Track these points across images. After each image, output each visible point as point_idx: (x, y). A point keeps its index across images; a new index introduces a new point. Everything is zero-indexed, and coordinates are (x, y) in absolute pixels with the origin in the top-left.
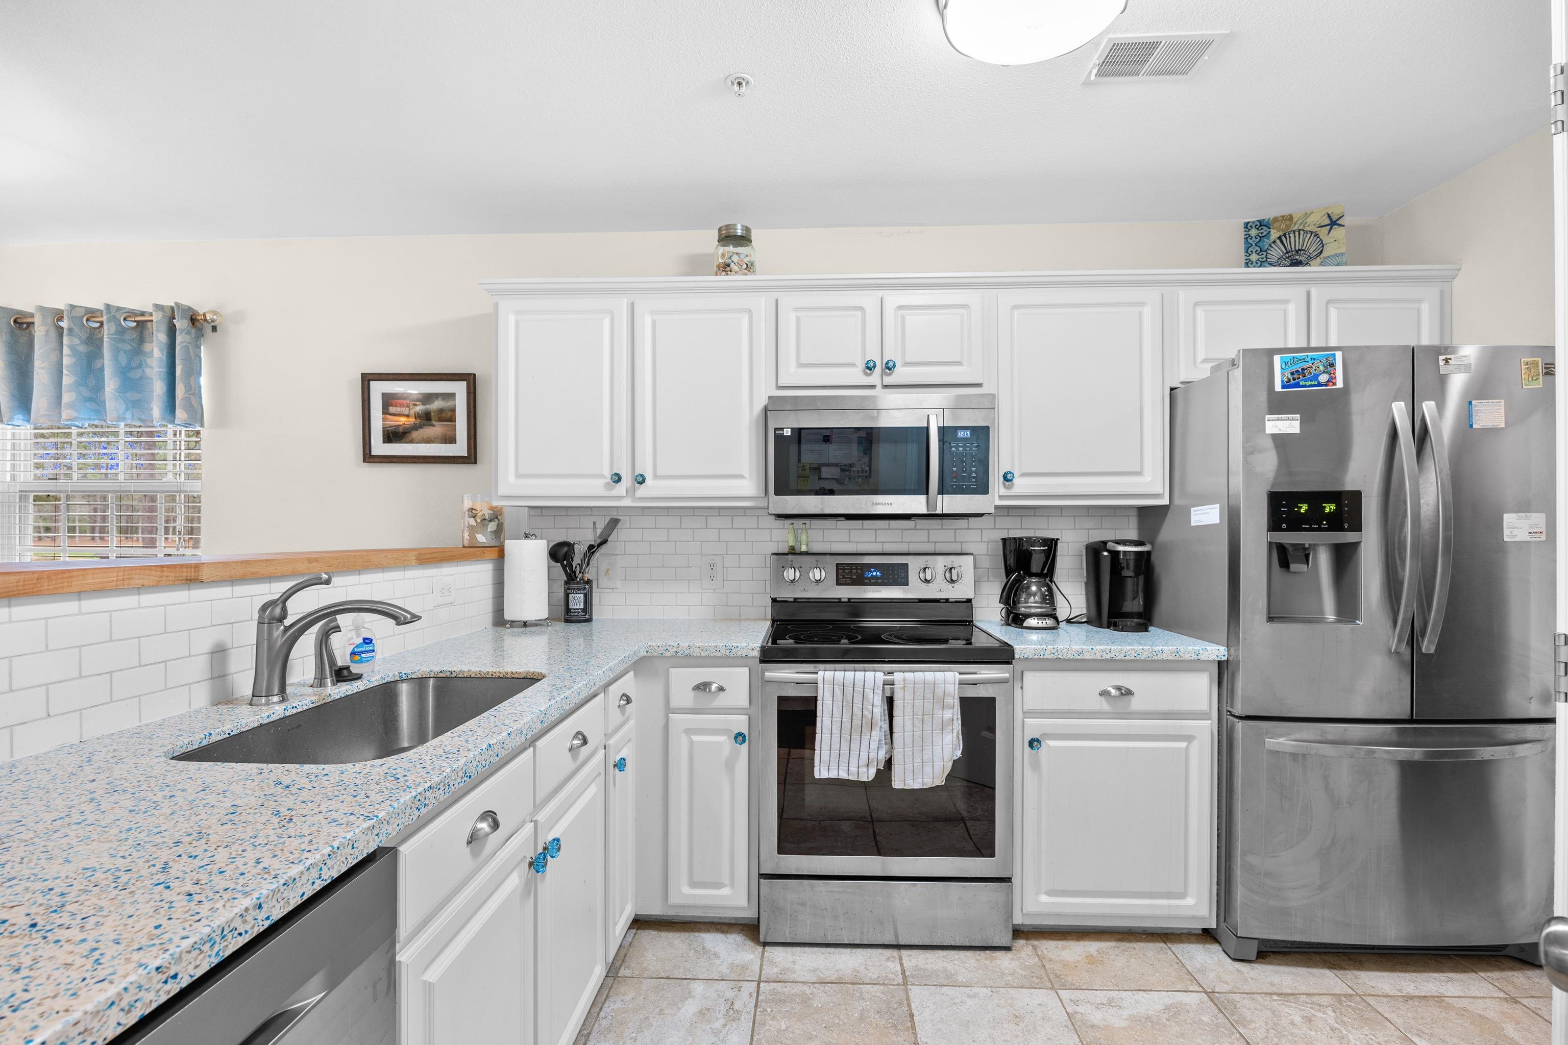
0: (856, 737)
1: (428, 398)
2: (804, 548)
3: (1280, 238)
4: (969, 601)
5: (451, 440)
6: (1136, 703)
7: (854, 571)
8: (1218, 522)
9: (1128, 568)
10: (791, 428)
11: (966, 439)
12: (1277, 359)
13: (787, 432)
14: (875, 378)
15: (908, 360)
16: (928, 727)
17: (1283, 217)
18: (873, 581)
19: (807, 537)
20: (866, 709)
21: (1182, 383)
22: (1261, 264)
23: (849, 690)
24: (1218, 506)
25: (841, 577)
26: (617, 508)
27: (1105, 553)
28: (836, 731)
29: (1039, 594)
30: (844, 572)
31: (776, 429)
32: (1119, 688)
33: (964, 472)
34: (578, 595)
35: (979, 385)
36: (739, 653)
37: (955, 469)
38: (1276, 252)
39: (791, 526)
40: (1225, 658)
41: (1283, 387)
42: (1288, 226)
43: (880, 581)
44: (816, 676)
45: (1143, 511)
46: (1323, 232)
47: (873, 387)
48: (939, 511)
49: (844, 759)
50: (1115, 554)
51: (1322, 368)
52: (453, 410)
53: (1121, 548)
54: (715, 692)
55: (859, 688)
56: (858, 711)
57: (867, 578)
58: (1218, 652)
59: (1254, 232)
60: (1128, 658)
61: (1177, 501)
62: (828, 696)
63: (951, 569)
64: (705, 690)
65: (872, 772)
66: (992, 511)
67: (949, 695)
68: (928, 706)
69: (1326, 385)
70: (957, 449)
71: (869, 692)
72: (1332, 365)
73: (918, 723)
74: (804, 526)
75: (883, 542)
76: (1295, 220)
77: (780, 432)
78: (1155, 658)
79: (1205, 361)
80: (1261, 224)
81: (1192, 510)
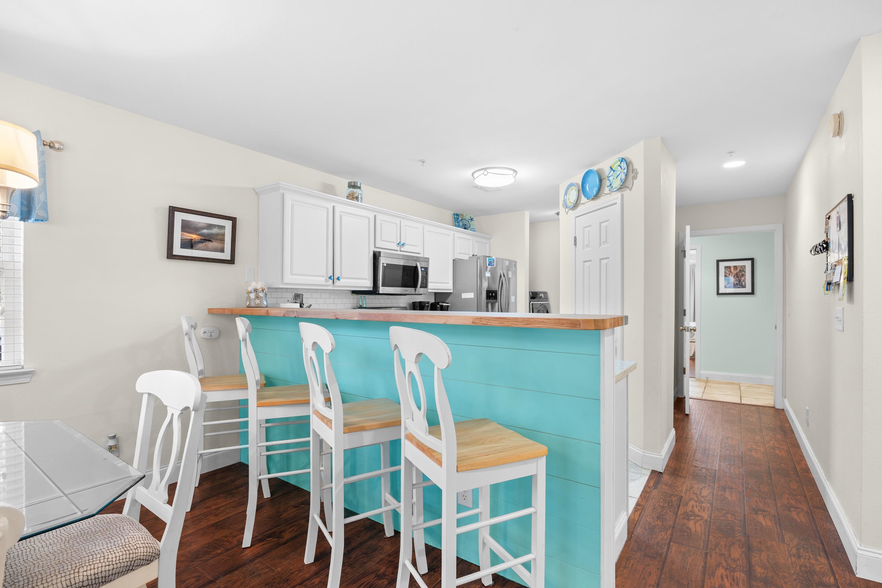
1: (210, 226)
2: (365, 306)
3: (461, 220)
5: (222, 251)
8: (473, 297)
10: (387, 264)
11: (423, 271)
12: (487, 258)
13: (385, 265)
14: (399, 248)
15: (406, 243)
17: (461, 214)
19: (366, 302)
22: (458, 226)
24: (471, 293)
26: (297, 289)
31: (383, 263)
33: (424, 281)
35: (419, 254)
37: (422, 281)
38: (461, 224)
41: (488, 265)
46: (470, 221)
52: (223, 235)
53: (443, 304)
61: (455, 292)
66: (427, 293)
69: (493, 266)
70: (423, 274)
72: (494, 261)
74: (364, 297)
76: (464, 216)
79: (459, 253)
80: (457, 215)
81: (462, 294)
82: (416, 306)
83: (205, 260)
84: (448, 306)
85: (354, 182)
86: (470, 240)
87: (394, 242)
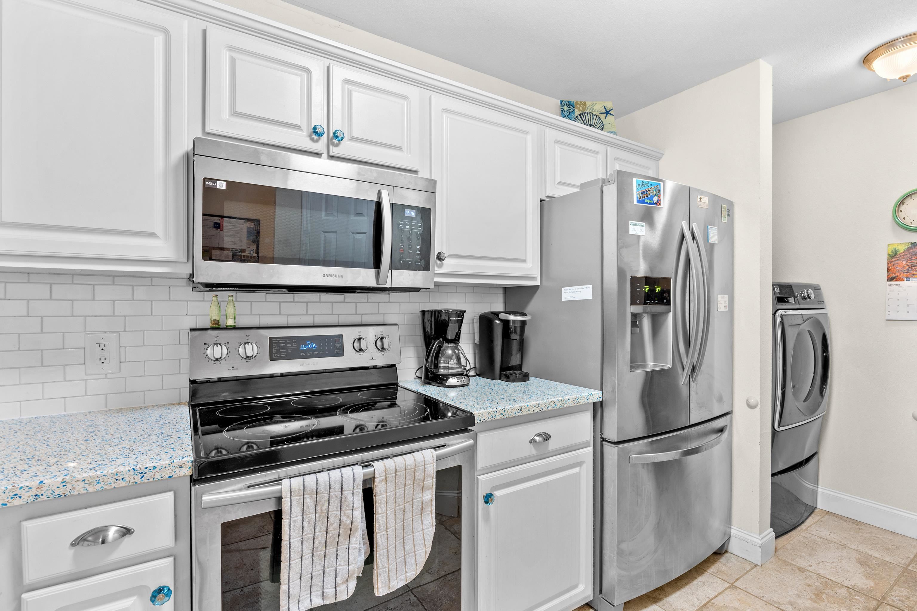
0: (331, 550)
2: (230, 322)
3: (580, 115)
4: (393, 366)
6: (552, 445)
7: (289, 345)
8: (591, 297)
9: (515, 332)
11: (412, 218)
12: (635, 180)
14: (320, 146)
15: (354, 135)
16: (408, 515)
17: (581, 102)
18: (309, 354)
19: (235, 310)
20: (346, 515)
21: (548, 197)
23: (323, 498)
24: (591, 286)
25: (275, 351)
27: (497, 322)
28: (307, 551)
29: (454, 357)
30: (278, 346)
31: (205, 179)
32: (539, 435)
33: (410, 248)
35: (413, 171)
36: (158, 476)
37: (402, 245)
39: (215, 298)
40: (601, 400)
41: (638, 202)
42: (584, 109)
43: (316, 353)
44: (279, 487)
46: (603, 116)
47: (318, 155)
48: (388, 285)
49: (317, 581)
50: (506, 323)
51: (655, 192)
53: (512, 318)
54: (115, 538)
55: (336, 493)
56: (334, 520)
57: (303, 351)
58: (596, 395)
59: (566, 108)
60: (550, 409)
61: (545, 283)
62: (297, 510)
63: (382, 338)
64: (96, 540)
65: (353, 585)
66: (433, 286)
67: (429, 476)
68: (409, 492)
69: (656, 204)
70: (405, 227)
71: (348, 494)
72: (659, 191)
73: (400, 515)
74: (230, 298)
75: (314, 315)
76: (587, 106)
77: (211, 184)
78: (565, 406)
79: (560, 183)
80: (569, 104)
81: (563, 289)
82: (426, 320)
84: (524, 323)
86: (597, 153)
87: (297, 127)
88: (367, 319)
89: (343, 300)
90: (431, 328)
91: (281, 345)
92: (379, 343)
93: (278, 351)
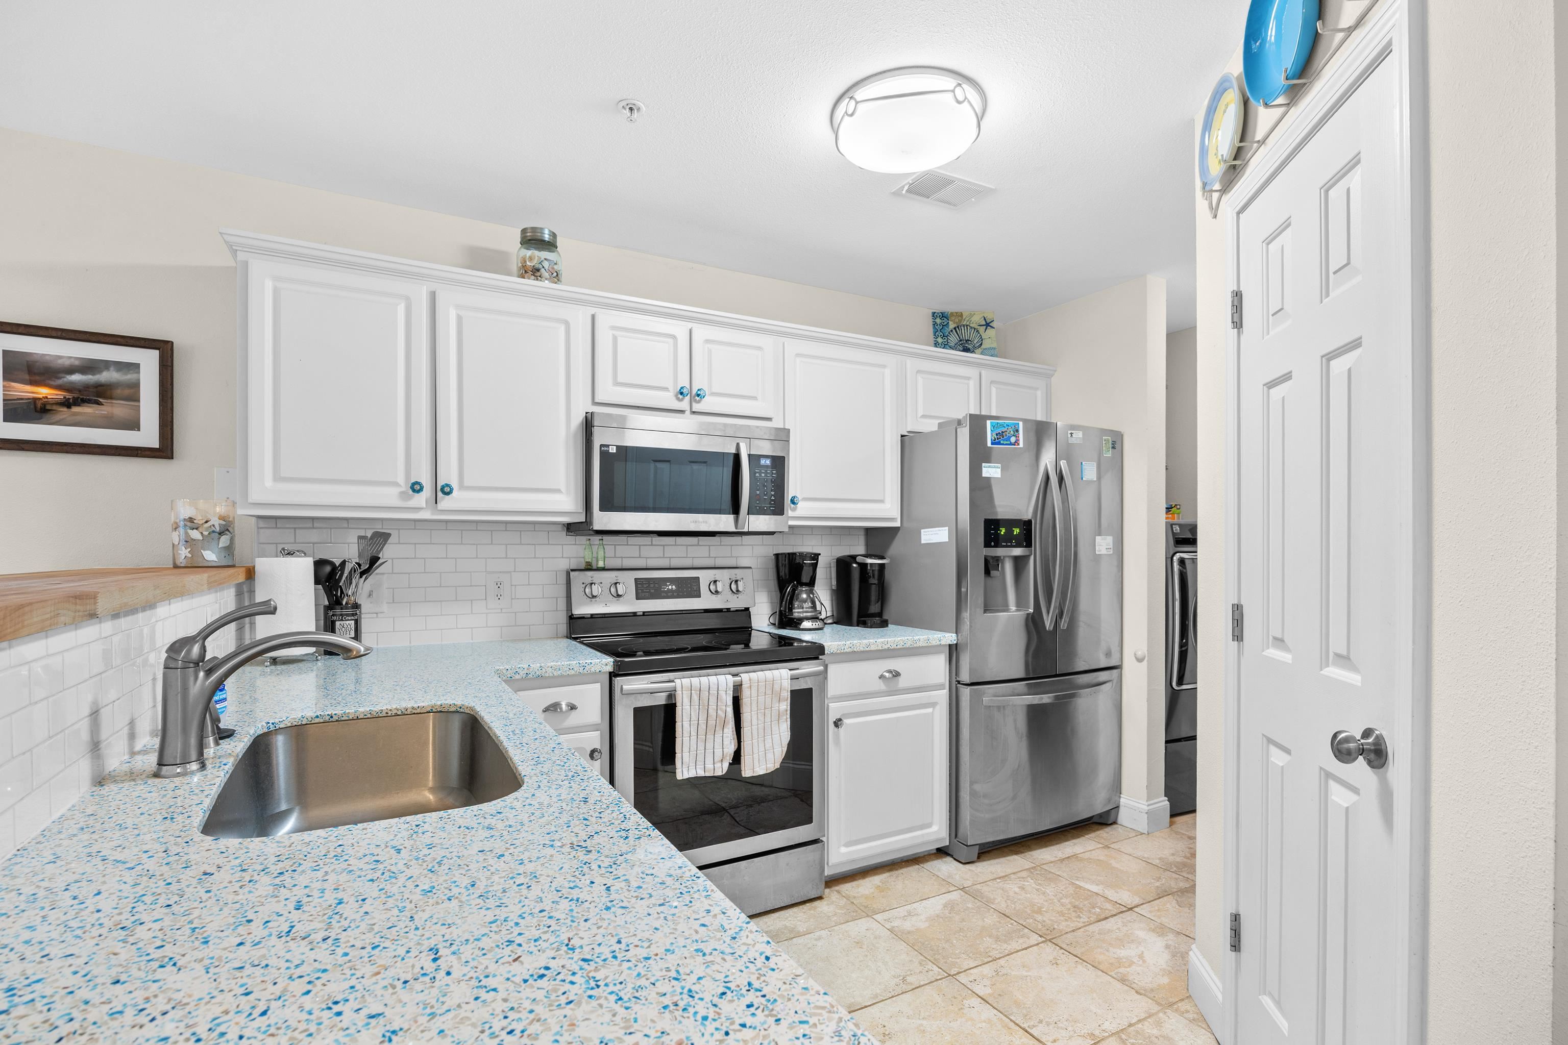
0: (710, 736)
1: (90, 366)
2: (601, 564)
3: (955, 328)
4: (747, 609)
5: (133, 425)
6: (902, 682)
7: (652, 586)
8: (947, 540)
9: (874, 577)
10: (617, 446)
11: (767, 466)
12: (989, 422)
13: (612, 449)
14: (684, 405)
15: (714, 391)
16: (768, 719)
17: (957, 313)
18: (669, 594)
19: (604, 553)
20: (721, 710)
21: (909, 432)
22: (945, 346)
23: (705, 694)
24: (947, 528)
25: (640, 591)
26: (382, 520)
27: (855, 565)
28: (694, 733)
29: (809, 600)
30: (643, 587)
31: (602, 446)
32: (890, 671)
33: (765, 495)
34: (348, 622)
35: (769, 419)
36: (593, 670)
37: (758, 492)
38: (953, 339)
39: (588, 542)
40: (955, 642)
41: (992, 444)
42: (960, 321)
43: (675, 594)
44: (673, 684)
45: (868, 531)
46: (982, 329)
47: (682, 412)
48: (746, 530)
49: (700, 758)
50: (863, 566)
51: (1012, 432)
52: (136, 386)
53: (869, 561)
54: (566, 711)
55: (714, 692)
56: (712, 712)
57: (664, 592)
58: (950, 638)
59: (938, 321)
60: (898, 647)
61: (905, 525)
62: (686, 701)
63: (736, 581)
64: (555, 710)
65: (726, 766)
66: (786, 530)
67: (785, 690)
68: (768, 700)
69: (1014, 445)
70: (761, 475)
71: (722, 693)
72: (1017, 431)
73: (761, 717)
74: (601, 542)
75: (670, 558)
76: (964, 317)
77: (606, 449)
78: (915, 645)
79: (924, 416)
80: (943, 316)
81: (922, 531)
82: (780, 565)
83: (78, 449)
84: (882, 566)
85: (534, 229)
86: (969, 378)
87: (666, 389)
88: (719, 563)
89: (696, 543)
90: (784, 572)
91: (645, 586)
92: (734, 587)
93: (643, 592)
